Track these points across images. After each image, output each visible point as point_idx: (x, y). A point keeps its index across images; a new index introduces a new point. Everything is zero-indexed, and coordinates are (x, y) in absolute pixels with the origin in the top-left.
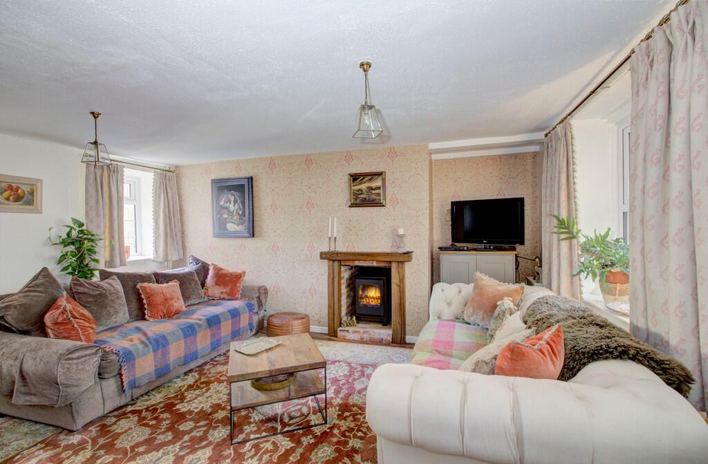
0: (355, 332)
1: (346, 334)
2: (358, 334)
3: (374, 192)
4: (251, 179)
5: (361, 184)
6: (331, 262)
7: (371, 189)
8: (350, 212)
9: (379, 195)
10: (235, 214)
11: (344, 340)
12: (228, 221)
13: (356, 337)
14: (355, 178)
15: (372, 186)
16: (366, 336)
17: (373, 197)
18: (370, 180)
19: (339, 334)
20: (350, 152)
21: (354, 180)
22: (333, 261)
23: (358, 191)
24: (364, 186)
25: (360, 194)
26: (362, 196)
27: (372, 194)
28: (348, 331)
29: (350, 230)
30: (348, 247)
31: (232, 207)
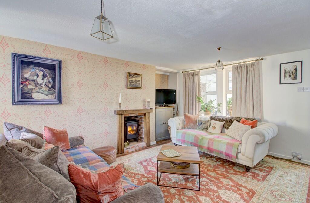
0: (132, 148)
1: (128, 150)
2: (134, 148)
3: (138, 82)
4: (60, 62)
5: (132, 78)
6: (120, 116)
7: (136, 81)
8: (127, 91)
9: (139, 84)
10: (43, 86)
11: (128, 153)
12: (34, 91)
13: (133, 150)
14: (130, 75)
15: (137, 79)
16: (137, 148)
17: (137, 84)
18: (136, 77)
19: (125, 151)
20: (127, 61)
21: (130, 76)
22: (122, 115)
23: (131, 81)
24: (134, 79)
25: (132, 83)
26: (133, 84)
27: (137, 83)
28: (129, 148)
29: (127, 99)
30: (125, 108)
31: (40, 80)
